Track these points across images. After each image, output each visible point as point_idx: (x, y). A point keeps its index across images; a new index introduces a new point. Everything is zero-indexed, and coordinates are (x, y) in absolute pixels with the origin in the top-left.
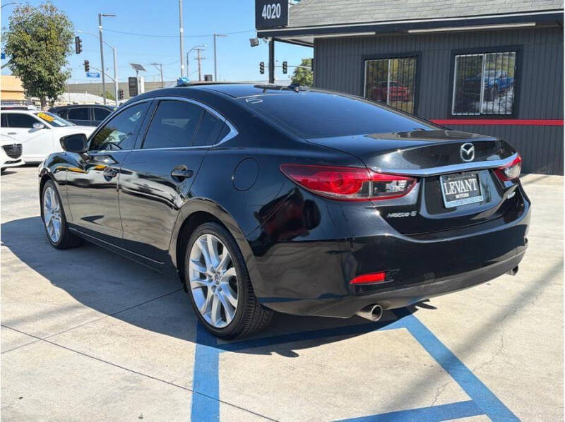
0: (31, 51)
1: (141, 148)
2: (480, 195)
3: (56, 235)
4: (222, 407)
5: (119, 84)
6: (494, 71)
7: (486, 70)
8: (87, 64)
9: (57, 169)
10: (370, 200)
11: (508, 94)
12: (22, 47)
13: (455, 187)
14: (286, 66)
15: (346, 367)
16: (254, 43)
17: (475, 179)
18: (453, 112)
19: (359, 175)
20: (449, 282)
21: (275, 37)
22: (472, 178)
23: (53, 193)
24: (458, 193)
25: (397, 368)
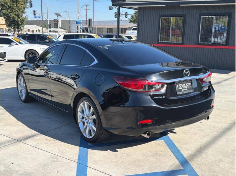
0: (9, 7)
1: (60, 64)
2: (192, 89)
3: (23, 97)
4: (88, 169)
5: (49, 21)
6: (218, 24)
7: (215, 23)
8: (34, 12)
9: (24, 68)
10: (147, 92)
11: (224, 34)
12: (6, 5)
13: (182, 86)
14: (127, 14)
15: (137, 155)
16: (110, 9)
17: (190, 83)
18: (199, 42)
19: (143, 82)
20: (177, 124)
21: (120, 6)
22: (189, 82)
23: (22, 79)
24: (183, 89)
25: (157, 156)
